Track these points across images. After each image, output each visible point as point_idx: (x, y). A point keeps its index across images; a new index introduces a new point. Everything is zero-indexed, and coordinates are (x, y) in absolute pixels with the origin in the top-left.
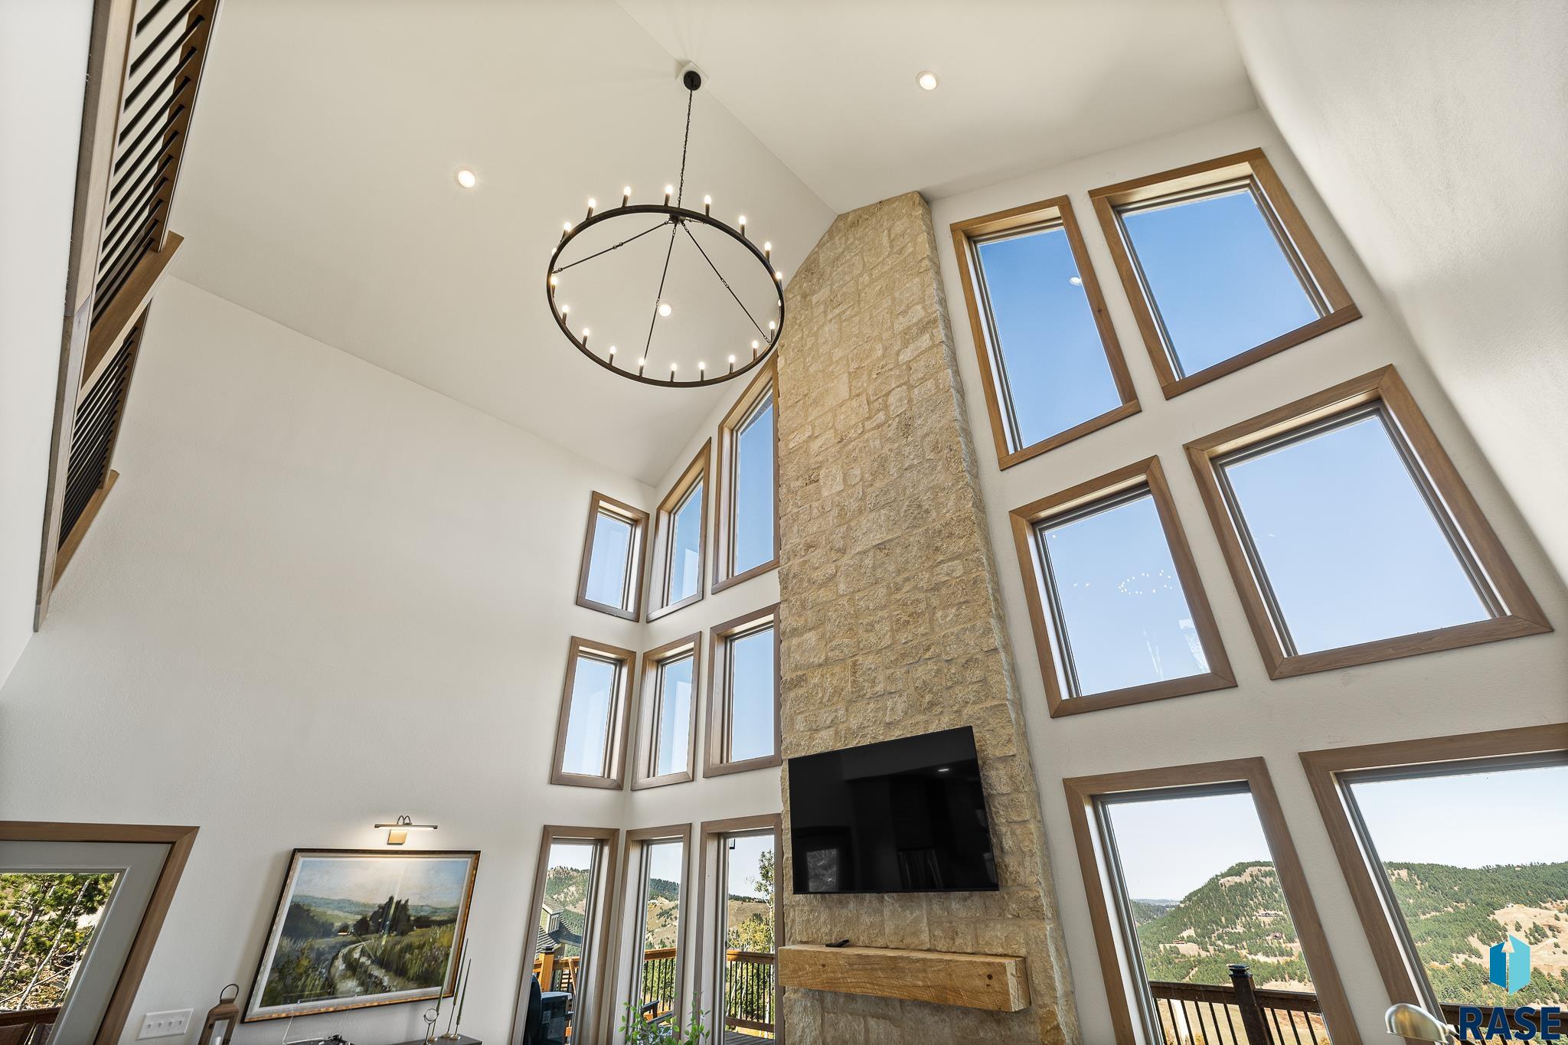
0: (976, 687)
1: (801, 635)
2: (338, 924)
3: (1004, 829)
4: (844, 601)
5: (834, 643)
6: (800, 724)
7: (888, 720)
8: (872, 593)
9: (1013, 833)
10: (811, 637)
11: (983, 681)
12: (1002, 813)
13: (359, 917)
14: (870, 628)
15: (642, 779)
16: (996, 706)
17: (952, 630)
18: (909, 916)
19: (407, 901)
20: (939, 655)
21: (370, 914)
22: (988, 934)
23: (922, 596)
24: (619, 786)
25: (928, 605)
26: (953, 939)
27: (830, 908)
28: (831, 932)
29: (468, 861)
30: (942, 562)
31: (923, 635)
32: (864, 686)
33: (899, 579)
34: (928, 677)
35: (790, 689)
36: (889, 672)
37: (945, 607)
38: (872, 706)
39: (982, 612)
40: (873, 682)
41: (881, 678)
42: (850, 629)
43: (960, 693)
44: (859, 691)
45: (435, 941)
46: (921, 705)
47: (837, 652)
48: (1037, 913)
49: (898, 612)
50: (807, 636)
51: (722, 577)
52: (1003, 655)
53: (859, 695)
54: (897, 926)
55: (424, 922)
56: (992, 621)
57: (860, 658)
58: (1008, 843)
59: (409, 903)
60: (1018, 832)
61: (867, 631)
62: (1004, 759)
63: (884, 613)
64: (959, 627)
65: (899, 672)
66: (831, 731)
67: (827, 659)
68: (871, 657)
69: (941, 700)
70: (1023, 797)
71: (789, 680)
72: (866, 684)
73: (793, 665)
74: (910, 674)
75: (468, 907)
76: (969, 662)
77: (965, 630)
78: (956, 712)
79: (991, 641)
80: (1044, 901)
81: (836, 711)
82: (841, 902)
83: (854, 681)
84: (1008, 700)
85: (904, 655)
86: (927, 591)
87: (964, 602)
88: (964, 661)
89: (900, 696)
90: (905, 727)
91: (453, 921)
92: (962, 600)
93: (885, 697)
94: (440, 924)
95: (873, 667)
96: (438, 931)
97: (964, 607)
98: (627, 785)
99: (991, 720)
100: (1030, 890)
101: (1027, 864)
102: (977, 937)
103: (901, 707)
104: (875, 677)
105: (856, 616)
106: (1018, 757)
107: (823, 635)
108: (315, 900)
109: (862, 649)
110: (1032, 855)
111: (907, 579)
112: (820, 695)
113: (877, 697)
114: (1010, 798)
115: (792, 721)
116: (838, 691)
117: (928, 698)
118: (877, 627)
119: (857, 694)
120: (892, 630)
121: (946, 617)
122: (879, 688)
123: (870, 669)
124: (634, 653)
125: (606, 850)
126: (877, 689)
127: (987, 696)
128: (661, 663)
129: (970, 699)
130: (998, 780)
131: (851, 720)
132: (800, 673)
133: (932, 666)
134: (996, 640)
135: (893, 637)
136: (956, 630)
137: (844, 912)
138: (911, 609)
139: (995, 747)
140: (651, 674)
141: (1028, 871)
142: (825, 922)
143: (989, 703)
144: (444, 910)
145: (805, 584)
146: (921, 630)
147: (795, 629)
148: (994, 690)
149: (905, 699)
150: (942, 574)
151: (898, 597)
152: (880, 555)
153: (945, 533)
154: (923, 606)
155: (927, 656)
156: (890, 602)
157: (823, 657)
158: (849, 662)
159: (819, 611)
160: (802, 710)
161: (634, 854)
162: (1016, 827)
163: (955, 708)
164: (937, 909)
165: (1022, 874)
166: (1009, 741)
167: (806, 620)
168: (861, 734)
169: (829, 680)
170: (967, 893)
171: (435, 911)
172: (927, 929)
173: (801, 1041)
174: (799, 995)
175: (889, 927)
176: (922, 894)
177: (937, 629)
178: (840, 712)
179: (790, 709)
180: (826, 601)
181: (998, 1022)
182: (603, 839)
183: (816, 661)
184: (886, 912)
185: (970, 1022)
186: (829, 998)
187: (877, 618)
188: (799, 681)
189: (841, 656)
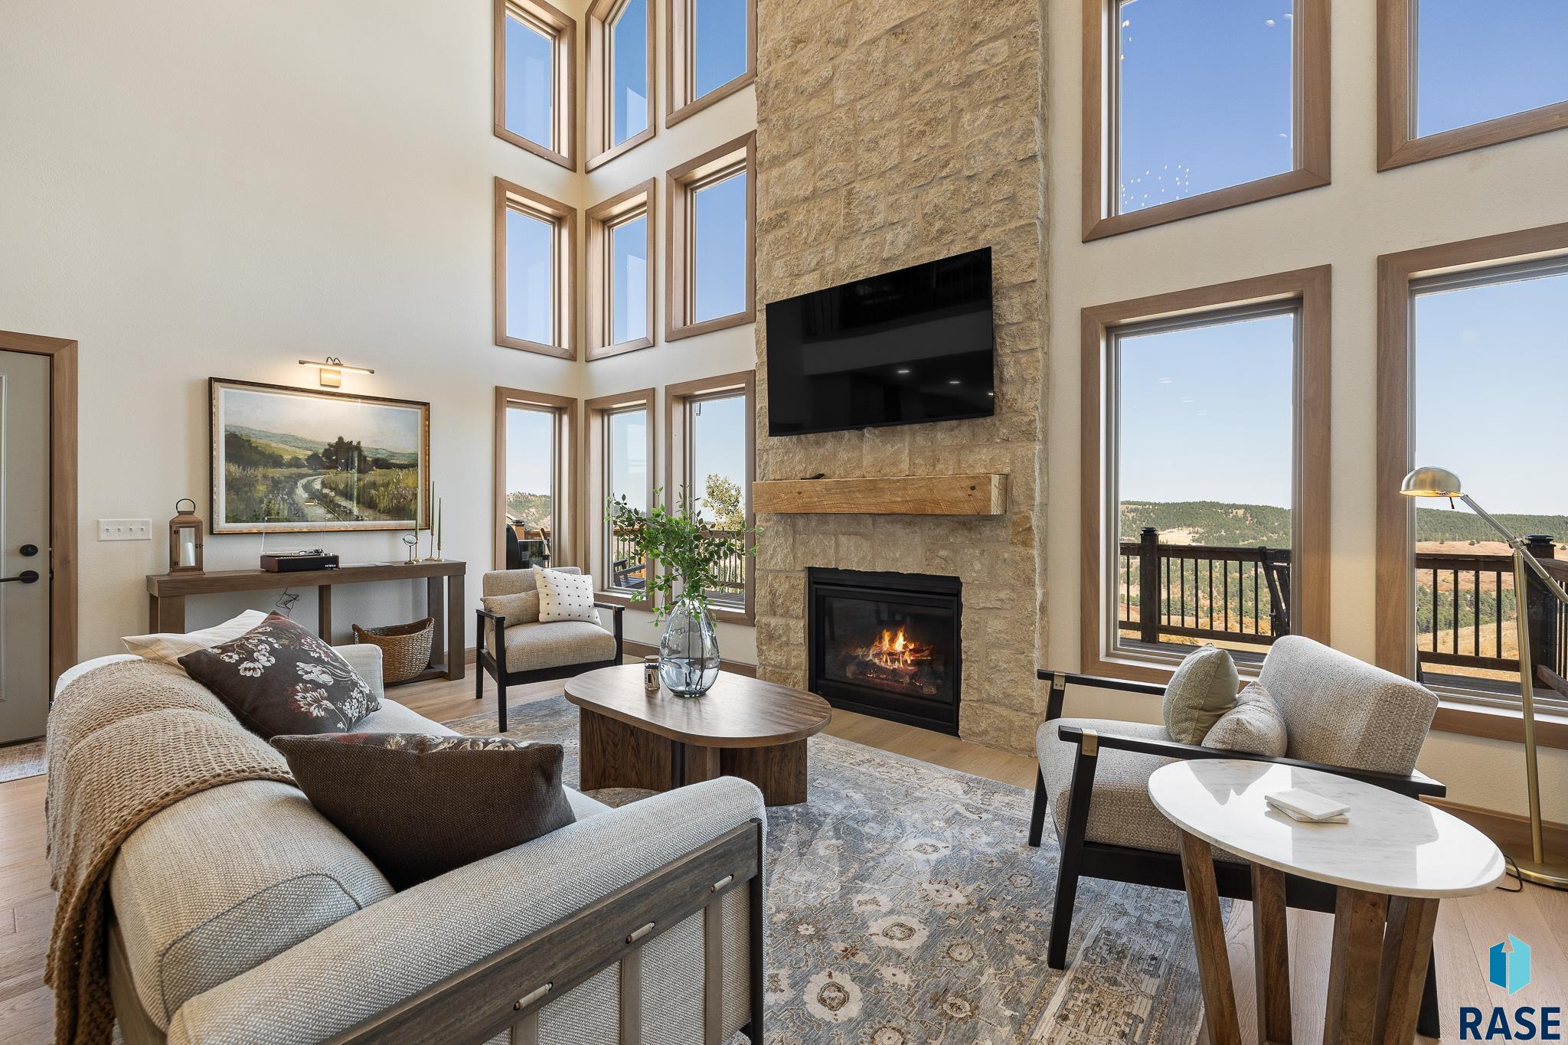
0: (1000, 206)
1: (783, 164)
2: (287, 457)
3: (1007, 360)
4: (841, 114)
5: (825, 170)
6: (779, 269)
7: (885, 255)
8: (879, 99)
9: (1018, 361)
10: (796, 165)
11: (1012, 198)
12: (1007, 343)
13: (310, 453)
14: (873, 145)
15: (597, 350)
16: (1022, 226)
17: (981, 137)
18: (890, 449)
19: (359, 443)
20: (959, 172)
21: (322, 451)
22: (972, 459)
23: (946, 95)
24: (572, 357)
25: (953, 107)
26: (934, 466)
27: (806, 449)
28: (806, 470)
29: (419, 412)
30: (980, 44)
31: (941, 147)
32: (860, 219)
33: (919, 76)
34: (942, 199)
35: (767, 231)
36: (892, 198)
37: (976, 107)
38: (868, 241)
39: (1024, 110)
40: (872, 213)
41: (882, 207)
42: (848, 150)
43: (979, 215)
44: (854, 225)
45: (399, 481)
46: (927, 235)
47: (828, 181)
48: (1029, 435)
49: (912, 120)
50: (790, 165)
51: (679, 104)
52: (1041, 164)
53: (852, 230)
54: (876, 459)
55: (382, 464)
56: (1036, 121)
57: (857, 186)
58: (1010, 372)
59: (362, 445)
60: (1023, 361)
61: (868, 150)
62: (1021, 286)
63: (894, 124)
64: (991, 133)
65: (905, 198)
66: (817, 275)
67: (815, 190)
68: (870, 184)
69: (954, 226)
70: (1035, 325)
71: (767, 220)
72: (862, 217)
73: (772, 203)
74: (919, 199)
75: (427, 453)
76: (999, 175)
77: (997, 135)
78: (971, 238)
79: (1030, 146)
80: (1038, 424)
81: (823, 251)
82: (817, 443)
83: (848, 214)
84: (1038, 218)
85: (913, 176)
86: (954, 88)
87: (1004, 98)
88: (990, 175)
89: (903, 227)
91: (414, 465)
92: (1000, 95)
93: (884, 229)
94: (402, 467)
95: (872, 194)
96: (401, 474)
97: (1001, 105)
98: (581, 356)
99: (1012, 244)
100: (1026, 415)
101: (1027, 391)
102: (959, 461)
103: (903, 236)
104: (874, 207)
105: (856, 132)
106: (1038, 282)
107: (811, 162)
108: (253, 432)
109: (860, 174)
110: (1035, 381)
111: (929, 74)
112: (804, 235)
113: (874, 230)
114: (1021, 326)
115: (769, 267)
116: (826, 228)
117: (938, 225)
118: (882, 143)
119: (850, 230)
120: (901, 145)
121: (974, 121)
122: (879, 219)
123: (868, 198)
124: (573, 211)
125: (565, 419)
126: (875, 220)
127: (1012, 217)
128: (607, 223)
129: (991, 222)
130: (1009, 309)
131: (841, 259)
132: (780, 211)
133: (948, 186)
134: (1036, 145)
135: (902, 154)
136: (985, 136)
137: (821, 451)
138: (930, 115)
139: (1011, 274)
140: (597, 237)
141: (1026, 398)
142: (800, 462)
143: (1013, 225)
144: (404, 455)
145: (791, 95)
146: (941, 141)
147: (775, 158)
148: (1023, 208)
149: (909, 228)
150: (977, 62)
151: (914, 100)
152: (896, 43)
154: (946, 108)
155: (943, 174)
156: (903, 108)
157: (810, 189)
158: (843, 192)
159: (807, 130)
160: (782, 254)
161: (595, 423)
162: (1021, 356)
163: (970, 235)
164: (920, 440)
165: (1019, 400)
166: (1031, 265)
167: (790, 145)
168: (851, 274)
169: (817, 215)
170: (954, 423)
171: (393, 455)
172: (908, 459)
173: (772, 558)
174: (772, 523)
175: (867, 460)
176: (906, 427)
177: (960, 138)
178: (828, 252)
179: (767, 254)
180: (817, 117)
181: (970, 529)
182: (561, 407)
183: (801, 194)
184: (866, 447)
185: (941, 531)
186: (801, 523)
187: (883, 132)
188: (780, 221)
189: (833, 185)
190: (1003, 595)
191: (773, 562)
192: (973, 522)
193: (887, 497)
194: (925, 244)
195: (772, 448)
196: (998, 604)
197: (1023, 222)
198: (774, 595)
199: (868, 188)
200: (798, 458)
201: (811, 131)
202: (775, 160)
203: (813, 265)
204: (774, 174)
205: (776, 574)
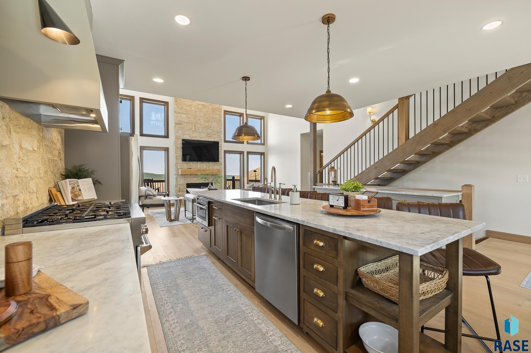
5: (190, 119)
7: (201, 137)
8: (200, 113)
10: (184, 116)
11: (219, 135)
12: (220, 153)
14: (199, 120)
18: (202, 165)
20: (212, 129)
22: (215, 167)
23: (210, 118)
28: (187, 167)
30: (215, 114)
31: (210, 125)
32: (197, 130)
33: (206, 113)
34: (210, 132)
35: (177, 125)
36: (202, 129)
40: (199, 130)
42: (194, 118)
43: (215, 136)
48: (220, 164)
49: (205, 119)
50: (182, 115)
53: (195, 131)
57: (197, 125)
58: (220, 157)
62: (220, 146)
63: (203, 118)
65: (205, 130)
66: (189, 136)
67: (188, 122)
73: (179, 120)
76: (217, 132)
83: (195, 128)
85: (206, 127)
90: (204, 139)
92: (218, 122)
93: (201, 133)
99: (221, 141)
103: (204, 135)
105: (196, 116)
109: (197, 123)
112: (186, 128)
113: (199, 132)
116: (191, 129)
117: (210, 135)
118: (201, 120)
122: (200, 131)
132: (180, 122)
135: (204, 123)
136: (216, 126)
137: (190, 164)
138: (208, 120)
141: (222, 160)
143: (219, 139)
145: (183, 103)
146: (210, 124)
147: (179, 112)
150: (215, 116)
152: (203, 107)
153: (216, 109)
154: (211, 120)
155: (210, 129)
157: (187, 121)
158: (194, 125)
162: (221, 155)
164: (207, 164)
165: (220, 160)
166: (221, 144)
167: (183, 112)
168: (195, 138)
169: (188, 126)
170: (213, 162)
172: (205, 166)
174: (179, 176)
175: (199, 166)
176: (205, 162)
177: (212, 125)
178: (191, 133)
179: (177, 128)
180: (188, 110)
183: (185, 121)
184: (198, 164)
186: (186, 176)
188: (180, 124)
189: (192, 122)
191: (179, 183)
194: (207, 137)
195: (179, 163)
197: (220, 139)
198: (180, 189)
199: (198, 126)
200: (185, 165)
201: (187, 112)
202: (179, 113)
203: (188, 134)
204: (179, 115)
205: (180, 185)
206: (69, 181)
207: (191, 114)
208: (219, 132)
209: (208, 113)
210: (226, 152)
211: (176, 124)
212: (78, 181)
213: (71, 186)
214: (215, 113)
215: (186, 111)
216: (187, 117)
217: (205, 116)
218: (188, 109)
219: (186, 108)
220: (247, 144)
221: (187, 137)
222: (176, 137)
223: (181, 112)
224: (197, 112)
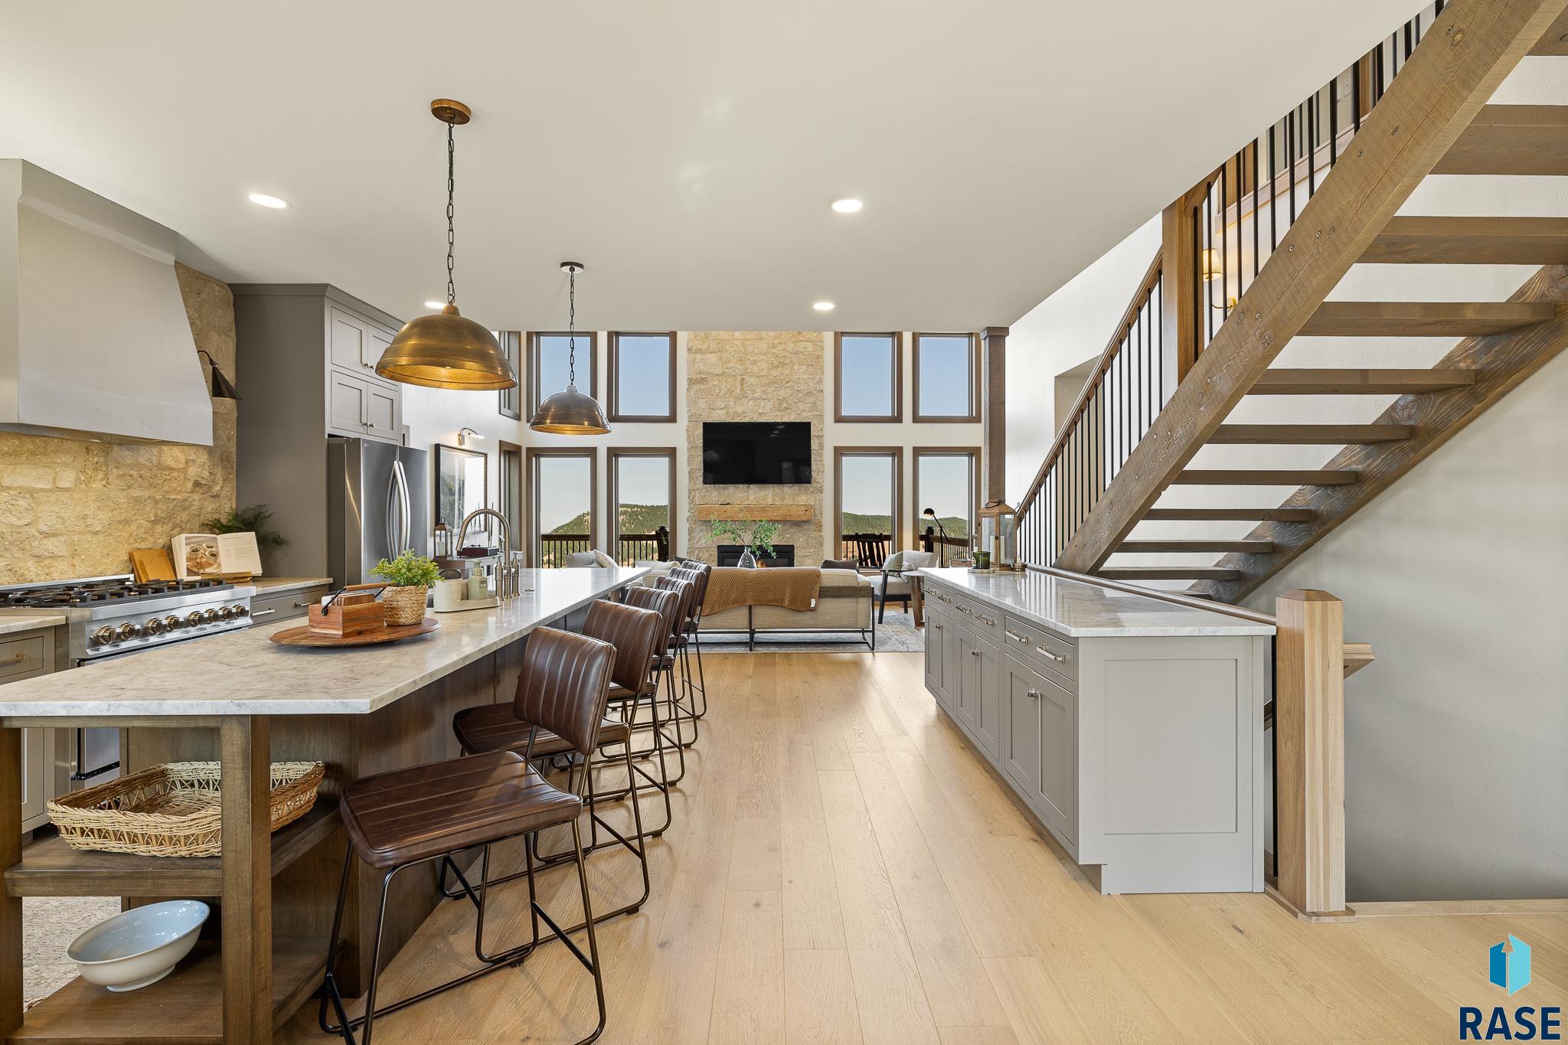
0: (810, 405)
1: (703, 353)
4: (738, 343)
5: (729, 365)
7: (760, 412)
9: (817, 464)
10: (713, 358)
11: (814, 403)
12: (813, 457)
14: (755, 363)
16: (819, 415)
17: (802, 377)
18: (763, 494)
20: (793, 387)
22: (800, 498)
23: (788, 355)
24: (518, 418)
25: (791, 361)
26: (783, 500)
27: (720, 491)
28: (718, 500)
30: (801, 341)
31: (787, 375)
33: (776, 342)
34: (786, 395)
35: (694, 383)
36: (763, 388)
37: (800, 364)
38: (751, 403)
39: (818, 372)
40: (753, 392)
41: (759, 390)
42: (741, 360)
43: (802, 406)
44: (744, 394)
46: (780, 409)
47: (731, 371)
48: (818, 490)
49: (773, 359)
50: (708, 356)
53: (743, 396)
54: (758, 497)
57: (747, 378)
58: (815, 468)
60: (819, 464)
61: (752, 364)
62: (819, 436)
63: (765, 357)
64: (807, 376)
65: (770, 390)
66: (724, 411)
67: (724, 372)
69: (791, 407)
71: (694, 378)
72: (749, 391)
73: (698, 371)
74: (776, 392)
76: (809, 394)
77: (809, 378)
78: (798, 414)
79: (821, 387)
80: (822, 486)
81: (728, 401)
82: (724, 488)
83: (741, 388)
85: (773, 382)
86: (791, 353)
88: (806, 393)
89: (769, 401)
90: (770, 416)
92: (810, 364)
93: (760, 400)
95: (754, 383)
97: (810, 367)
98: (523, 418)
99: (816, 421)
100: (818, 483)
101: (819, 474)
102: (794, 500)
103: (769, 406)
104: (755, 389)
105: (745, 354)
106: (824, 436)
107: (720, 358)
109: (748, 373)
110: (821, 471)
111: (780, 343)
112: (717, 391)
113: (755, 399)
114: (817, 449)
115: (697, 402)
116: (730, 391)
117: (785, 405)
118: (759, 364)
120: (768, 367)
121: (800, 369)
122: (757, 395)
123: (752, 384)
125: (515, 459)
126: (755, 395)
127: (814, 410)
129: (807, 410)
130: (813, 444)
131: (736, 409)
132: (702, 376)
133: (789, 390)
134: (823, 387)
135: (768, 371)
136: (805, 377)
137: (726, 492)
138: (781, 360)
139: (815, 431)
141: (820, 478)
142: (715, 497)
143: (814, 413)
146: (786, 372)
147: (699, 349)
148: (819, 408)
149: (771, 403)
150: (801, 347)
151: (773, 351)
154: (788, 361)
155: (788, 385)
156: (768, 352)
157: (721, 371)
158: (739, 379)
160: (703, 397)
161: (533, 462)
162: (818, 462)
163: (798, 412)
164: (777, 490)
165: (817, 478)
166: (819, 429)
167: (709, 346)
168: (743, 418)
169: (724, 384)
170: (792, 485)
172: (771, 497)
173: (698, 542)
174: (697, 525)
175: (752, 497)
176: (770, 485)
177: (794, 374)
178: (730, 403)
179: (696, 394)
180: (724, 340)
181: (798, 526)
182: (510, 452)
183: (716, 372)
184: (751, 492)
185: (787, 527)
186: (715, 525)
187: (760, 359)
188: (702, 381)
189: (733, 373)
190: (812, 550)
191: (699, 544)
192: (798, 524)
193: (770, 514)
194: (778, 411)
195: (698, 489)
196: (810, 554)
197: (817, 413)
199: (752, 380)
200: (714, 495)
201: (720, 345)
202: (699, 351)
203: (722, 406)
204: (698, 356)
205: (700, 549)
206: (187, 538)
207: (731, 350)
208: (815, 392)
209: (781, 341)
210: (840, 452)
211: (691, 382)
212: (216, 538)
213: (189, 547)
214: (802, 339)
215: (719, 343)
216: (721, 359)
217: (770, 350)
218: (724, 338)
219: (719, 334)
220: (913, 422)
221: (718, 416)
222: (690, 417)
223: (704, 347)
224: (747, 343)
